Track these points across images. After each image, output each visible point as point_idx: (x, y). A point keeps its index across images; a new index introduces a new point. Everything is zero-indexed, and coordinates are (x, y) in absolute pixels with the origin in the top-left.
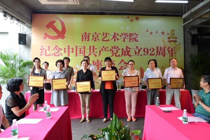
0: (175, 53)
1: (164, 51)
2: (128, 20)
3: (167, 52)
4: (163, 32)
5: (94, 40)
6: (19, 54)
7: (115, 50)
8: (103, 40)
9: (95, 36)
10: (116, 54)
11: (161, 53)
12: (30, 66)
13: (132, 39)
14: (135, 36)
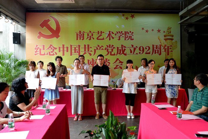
0: (172, 51)
1: (160, 49)
2: (123, 17)
3: (163, 50)
4: (159, 29)
5: (89, 38)
6: (14, 54)
7: (110, 48)
8: (98, 39)
9: (89, 35)
10: (111, 53)
11: (157, 51)
12: (25, 66)
13: (127, 38)
14: (130, 35)
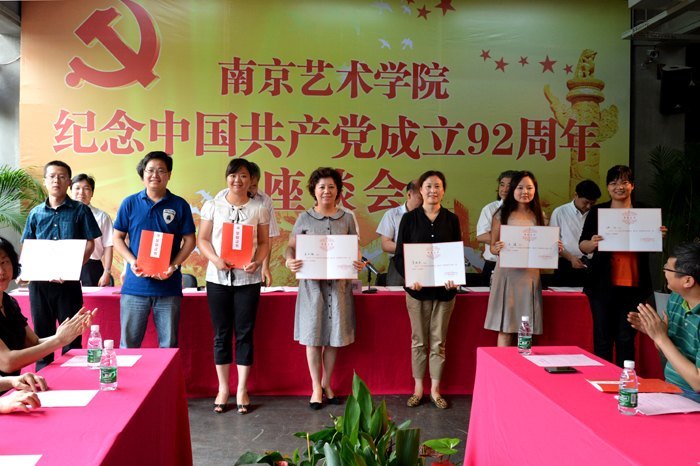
0: (595, 145)
1: (552, 136)
2: (407, 8)
3: (561, 140)
4: (547, 59)
5: (272, 88)
7: (353, 129)
8: (306, 90)
9: (274, 75)
10: (358, 147)
11: (537, 145)
12: (16, 192)
13: (422, 88)
14: (434, 77)
